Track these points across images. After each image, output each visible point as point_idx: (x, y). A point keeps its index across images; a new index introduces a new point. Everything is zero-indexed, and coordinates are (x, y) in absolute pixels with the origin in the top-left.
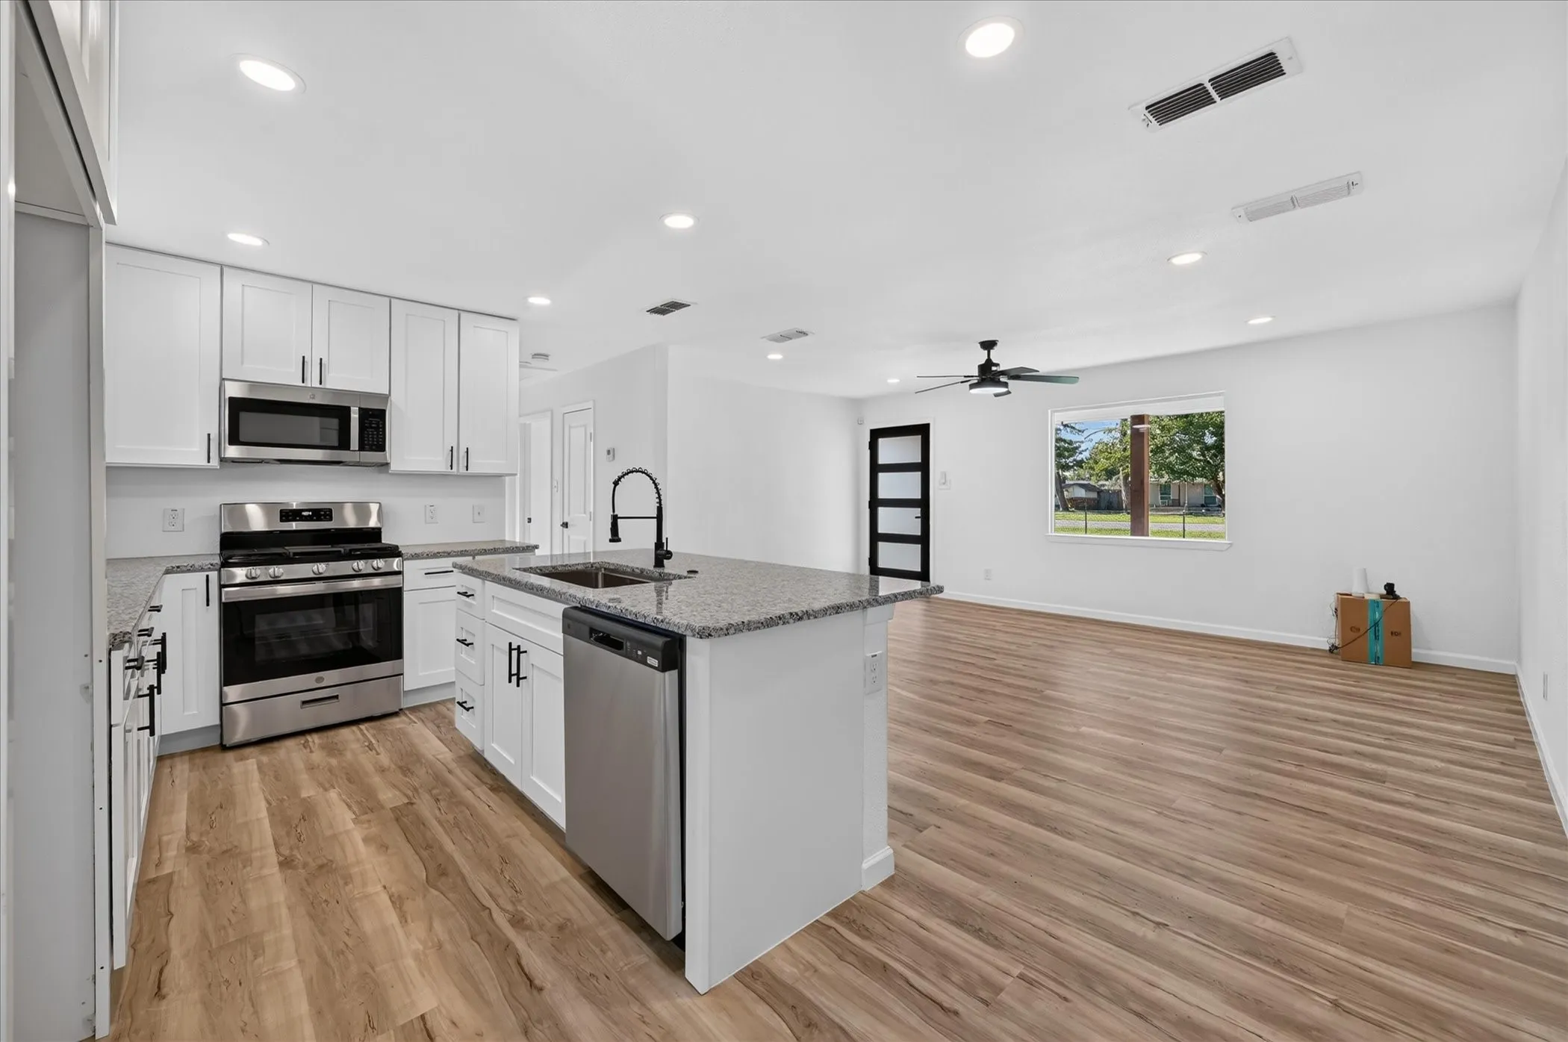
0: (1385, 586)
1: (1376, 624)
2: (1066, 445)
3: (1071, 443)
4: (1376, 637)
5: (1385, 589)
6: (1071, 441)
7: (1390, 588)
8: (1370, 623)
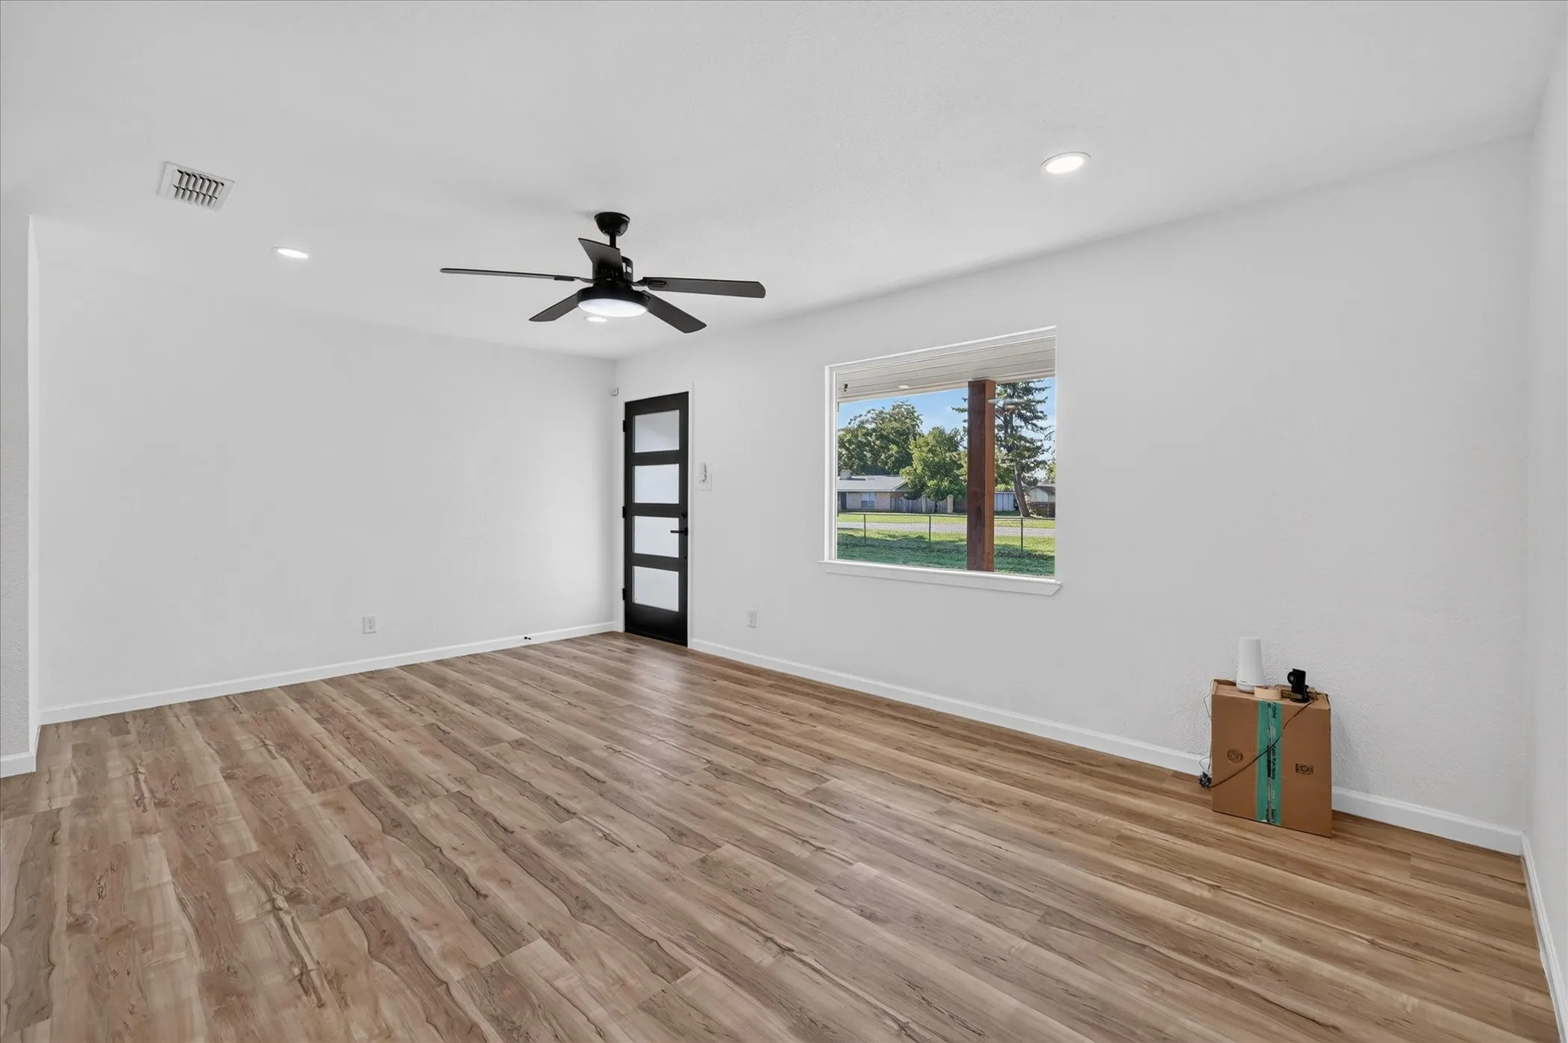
0: (1290, 674)
1: (1270, 750)
2: (1028, 445)
3: (1032, 442)
4: (1270, 772)
5: (1290, 681)
6: (1032, 439)
7: (1297, 678)
8: (1261, 746)
